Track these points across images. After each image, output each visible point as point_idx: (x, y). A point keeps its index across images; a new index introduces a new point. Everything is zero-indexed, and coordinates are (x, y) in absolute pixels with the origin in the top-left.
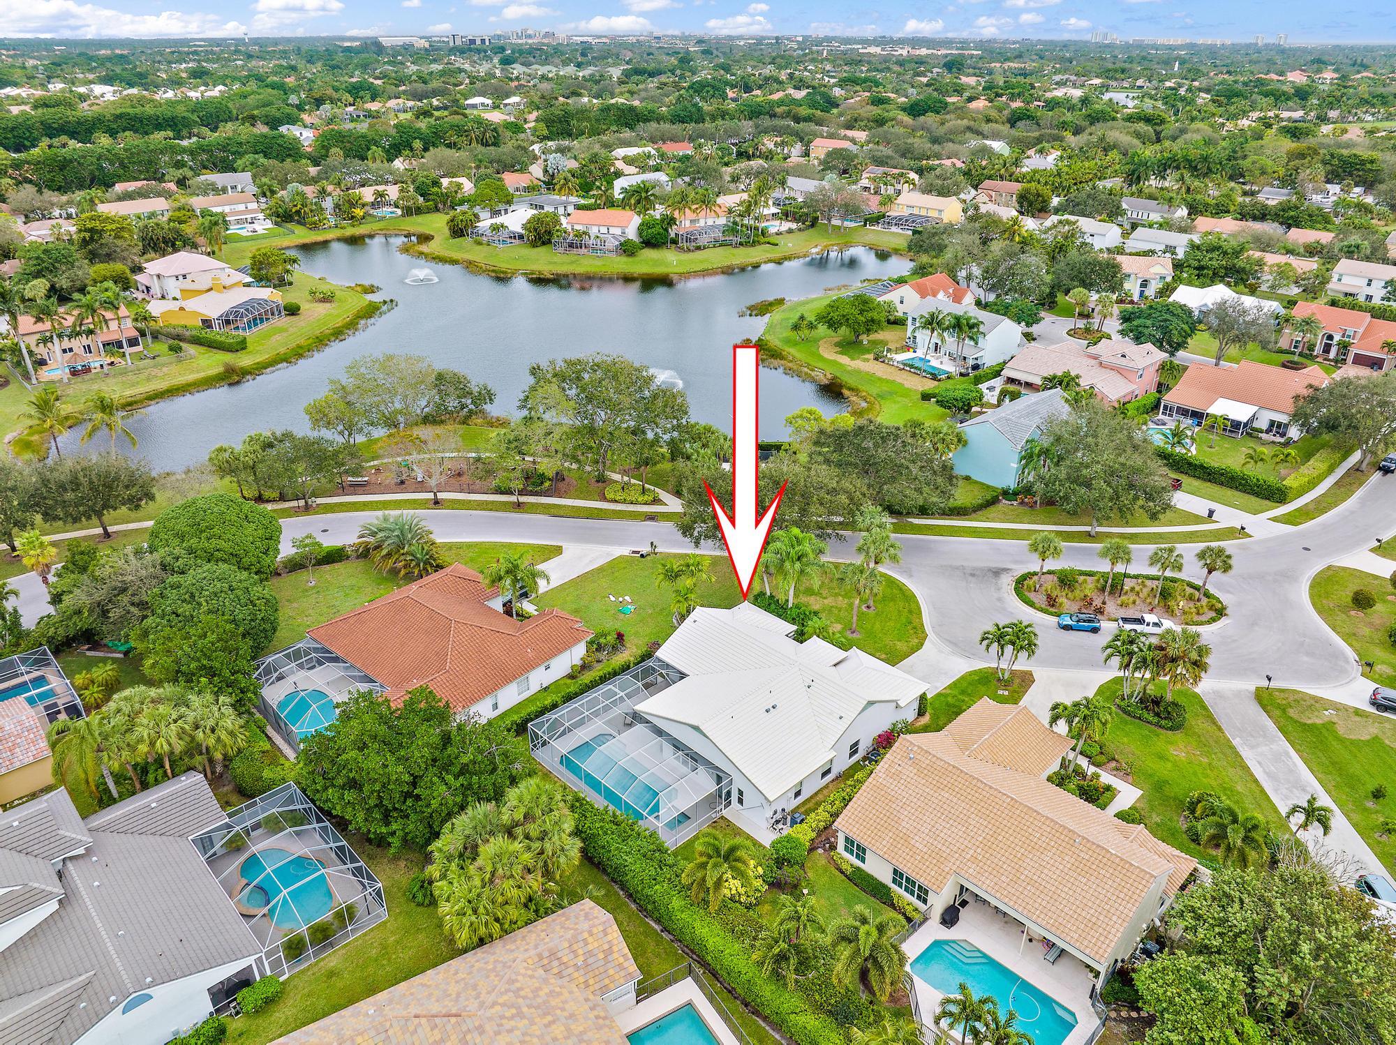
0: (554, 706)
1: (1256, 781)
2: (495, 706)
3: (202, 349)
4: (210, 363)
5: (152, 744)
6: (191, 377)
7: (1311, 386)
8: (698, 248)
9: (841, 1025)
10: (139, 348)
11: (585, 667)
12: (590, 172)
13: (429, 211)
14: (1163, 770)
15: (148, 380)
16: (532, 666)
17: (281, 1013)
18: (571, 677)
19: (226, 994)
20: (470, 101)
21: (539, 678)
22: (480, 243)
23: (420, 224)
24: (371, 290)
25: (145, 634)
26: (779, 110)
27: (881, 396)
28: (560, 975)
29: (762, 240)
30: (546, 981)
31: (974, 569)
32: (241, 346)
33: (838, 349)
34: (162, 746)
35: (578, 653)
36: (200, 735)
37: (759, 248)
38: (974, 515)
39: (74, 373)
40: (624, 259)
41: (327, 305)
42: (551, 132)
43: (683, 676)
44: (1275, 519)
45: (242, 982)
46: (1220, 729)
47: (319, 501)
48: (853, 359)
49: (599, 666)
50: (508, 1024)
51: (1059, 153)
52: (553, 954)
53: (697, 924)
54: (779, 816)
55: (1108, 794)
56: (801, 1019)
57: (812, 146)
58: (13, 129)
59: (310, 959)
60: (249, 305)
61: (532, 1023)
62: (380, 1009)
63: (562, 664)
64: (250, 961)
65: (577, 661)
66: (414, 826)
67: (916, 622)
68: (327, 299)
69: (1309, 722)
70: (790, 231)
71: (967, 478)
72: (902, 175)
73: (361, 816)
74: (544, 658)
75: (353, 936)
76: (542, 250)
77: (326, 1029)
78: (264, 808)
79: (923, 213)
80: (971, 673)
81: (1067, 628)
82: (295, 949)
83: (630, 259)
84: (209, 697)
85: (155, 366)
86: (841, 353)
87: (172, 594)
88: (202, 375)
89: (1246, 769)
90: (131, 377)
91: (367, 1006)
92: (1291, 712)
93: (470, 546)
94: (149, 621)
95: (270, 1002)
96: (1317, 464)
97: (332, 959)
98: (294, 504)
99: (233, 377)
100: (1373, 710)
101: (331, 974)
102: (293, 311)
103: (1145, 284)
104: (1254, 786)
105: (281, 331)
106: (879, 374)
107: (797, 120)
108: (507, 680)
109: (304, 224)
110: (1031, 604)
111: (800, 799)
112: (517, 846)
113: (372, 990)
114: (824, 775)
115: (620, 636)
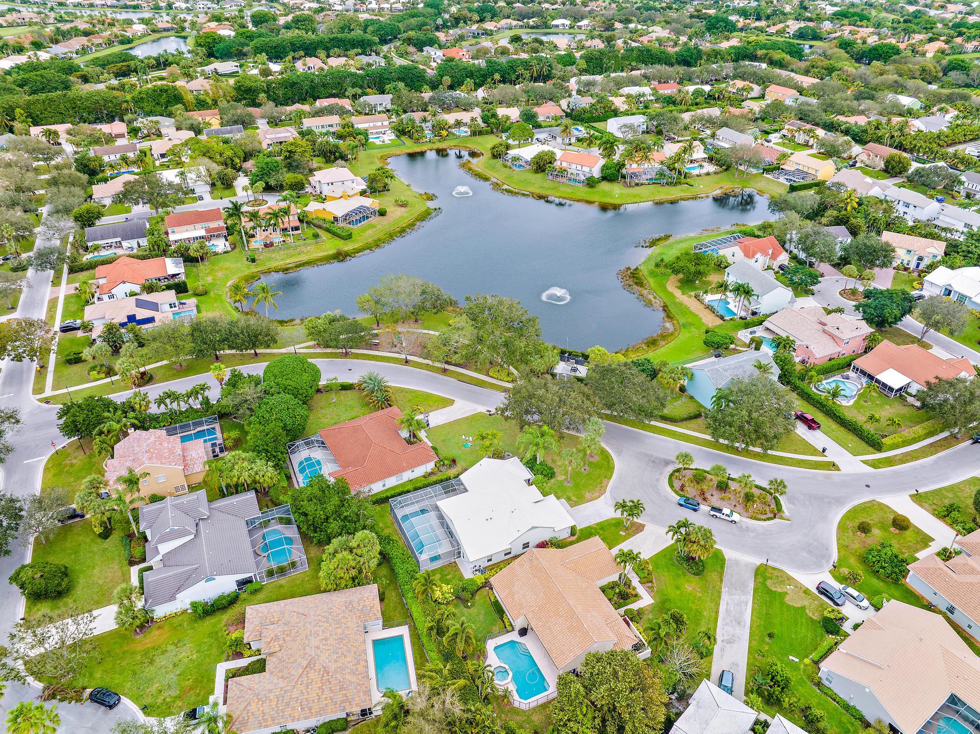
0: (408, 492)
1: (717, 612)
2: (384, 485)
3: (329, 236)
4: (330, 245)
5: (239, 478)
6: (321, 254)
7: (937, 378)
8: (637, 185)
9: (445, 660)
10: (299, 232)
11: (432, 474)
12: (596, 110)
13: (487, 133)
14: (673, 593)
15: (299, 254)
16: (403, 470)
17: (260, 596)
18: (424, 477)
19: (242, 583)
20: (555, 22)
21: (407, 476)
22: (506, 166)
23: (479, 143)
24: (431, 198)
25: (250, 423)
26: (760, 53)
27: (684, 326)
28: (351, 611)
29: (683, 180)
30: (344, 612)
31: (657, 458)
32: (349, 237)
33: (679, 284)
34: (242, 480)
35: (430, 466)
36: (257, 477)
37: (679, 187)
38: (680, 424)
39: (266, 245)
40: (587, 189)
41: (404, 209)
42: (588, 66)
43: (466, 490)
44: (865, 462)
45: (248, 581)
46: (721, 581)
47: (353, 351)
48: (683, 294)
49: (440, 474)
50: (320, 624)
51: (956, 113)
52: (351, 602)
53: (413, 606)
54: (477, 568)
55: (633, 599)
56: (432, 654)
57: (768, 90)
58: (275, 47)
59: (274, 579)
60: (360, 210)
61: (330, 626)
62: (286, 605)
63: (420, 471)
64: (252, 574)
65: (429, 470)
66: (323, 537)
67: (604, 483)
68: (403, 205)
69: (774, 589)
70: (708, 174)
71: (692, 398)
72: (810, 131)
73: (305, 527)
74: (412, 466)
75: (293, 574)
76: (540, 176)
77: (266, 607)
78: (276, 513)
79: (805, 170)
80: (613, 519)
81: (681, 505)
82: (270, 573)
83: (590, 190)
84: (264, 462)
85: (304, 245)
86: (679, 288)
87: (264, 407)
88: (326, 253)
89: (718, 605)
90: (291, 251)
91: (282, 603)
92: (769, 583)
93: (412, 391)
94: (252, 418)
95: (256, 591)
96: (919, 430)
97: (283, 581)
98: (340, 350)
99: (340, 256)
100: (816, 592)
101: (281, 586)
102: (382, 213)
103: (920, 259)
104: (713, 615)
105: (374, 227)
106: (692, 309)
107: (772, 63)
108: (390, 475)
109: (412, 138)
110: (672, 486)
111: (491, 563)
112: (350, 557)
113: (293, 596)
114: (506, 555)
115: (454, 461)
